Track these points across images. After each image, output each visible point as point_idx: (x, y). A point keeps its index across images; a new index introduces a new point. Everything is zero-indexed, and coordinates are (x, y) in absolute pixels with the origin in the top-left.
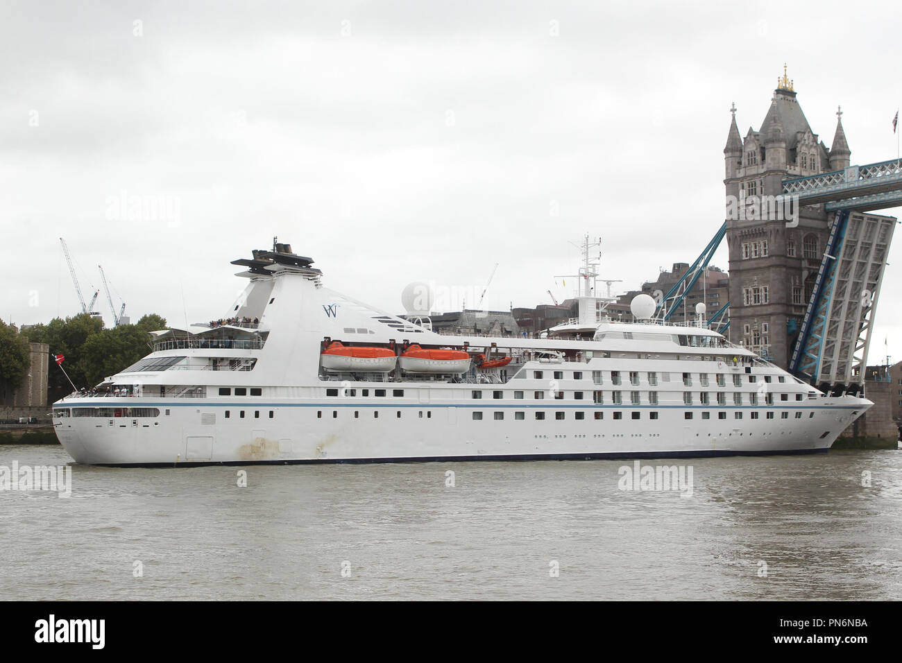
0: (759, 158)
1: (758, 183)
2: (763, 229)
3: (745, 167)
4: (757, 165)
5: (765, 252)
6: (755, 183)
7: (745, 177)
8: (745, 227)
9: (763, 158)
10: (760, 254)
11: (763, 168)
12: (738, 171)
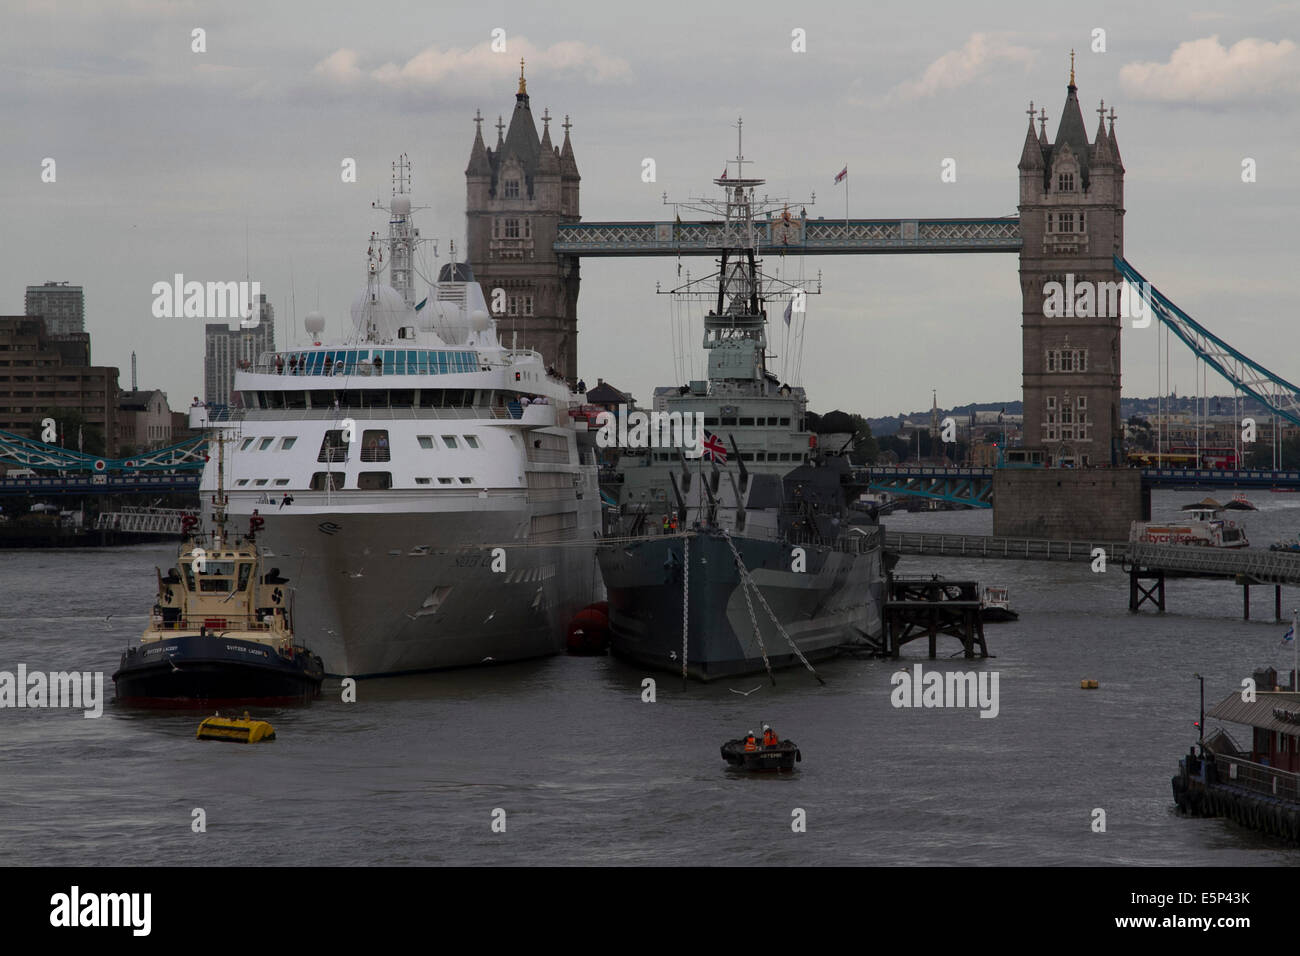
0: (523, 189)
1: (522, 223)
2: (529, 282)
3: (501, 199)
4: (522, 199)
5: (528, 309)
6: (517, 223)
7: (501, 213)
8: (501, 276)
9: (530, 192)
10: (521, 312)
11: (531, 204)
12: (489, 203)
